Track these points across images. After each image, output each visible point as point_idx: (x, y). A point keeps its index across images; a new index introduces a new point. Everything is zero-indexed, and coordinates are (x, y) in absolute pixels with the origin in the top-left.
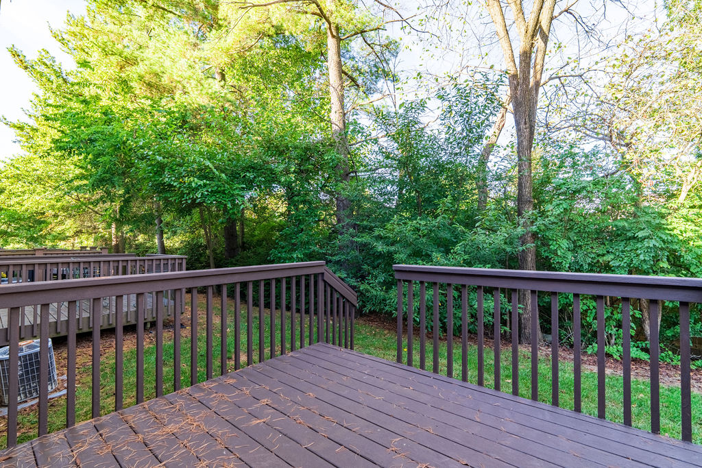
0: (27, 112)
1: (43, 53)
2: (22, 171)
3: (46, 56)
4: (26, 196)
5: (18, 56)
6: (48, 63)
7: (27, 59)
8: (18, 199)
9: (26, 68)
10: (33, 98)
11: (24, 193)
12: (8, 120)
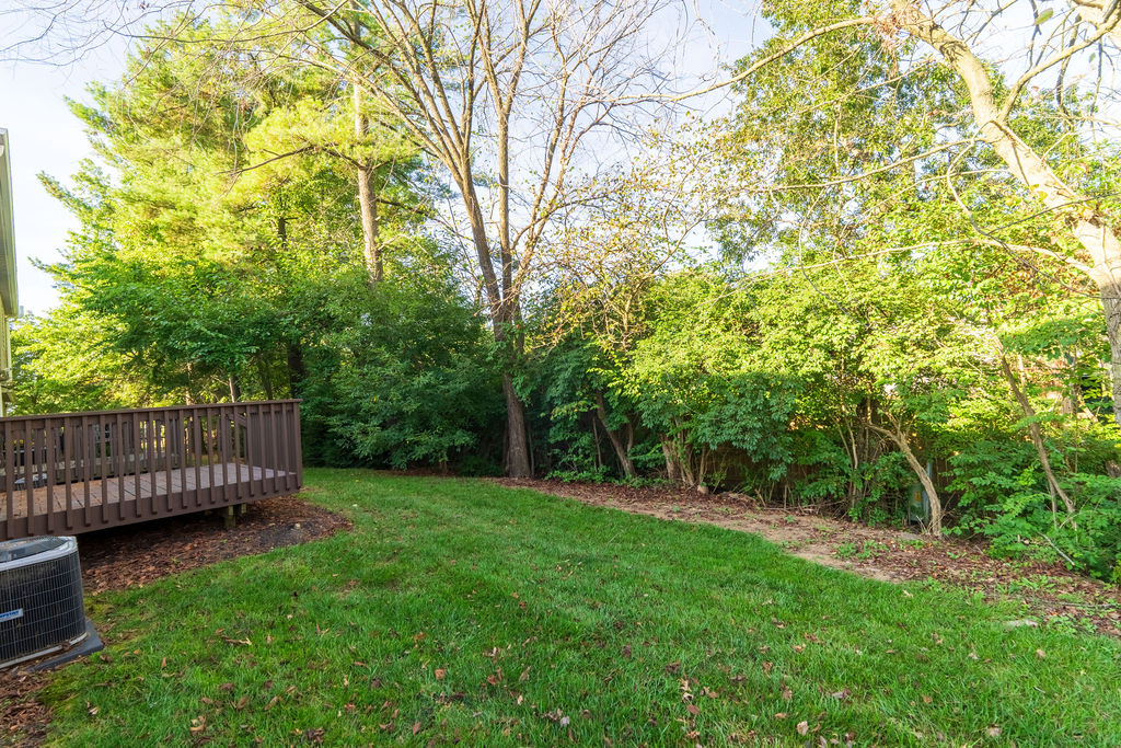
0: (64, 253)
1: (86, 164)
2: (61, 329)
3: (89, 167)
4: (69, 358)
5: (50, 183)
6: (93, 177)
7: (61, 185)
8: (59, 363)
9: (61, 197)
10: (69, 237)
11: (66, 354)
12: (43, 263)
